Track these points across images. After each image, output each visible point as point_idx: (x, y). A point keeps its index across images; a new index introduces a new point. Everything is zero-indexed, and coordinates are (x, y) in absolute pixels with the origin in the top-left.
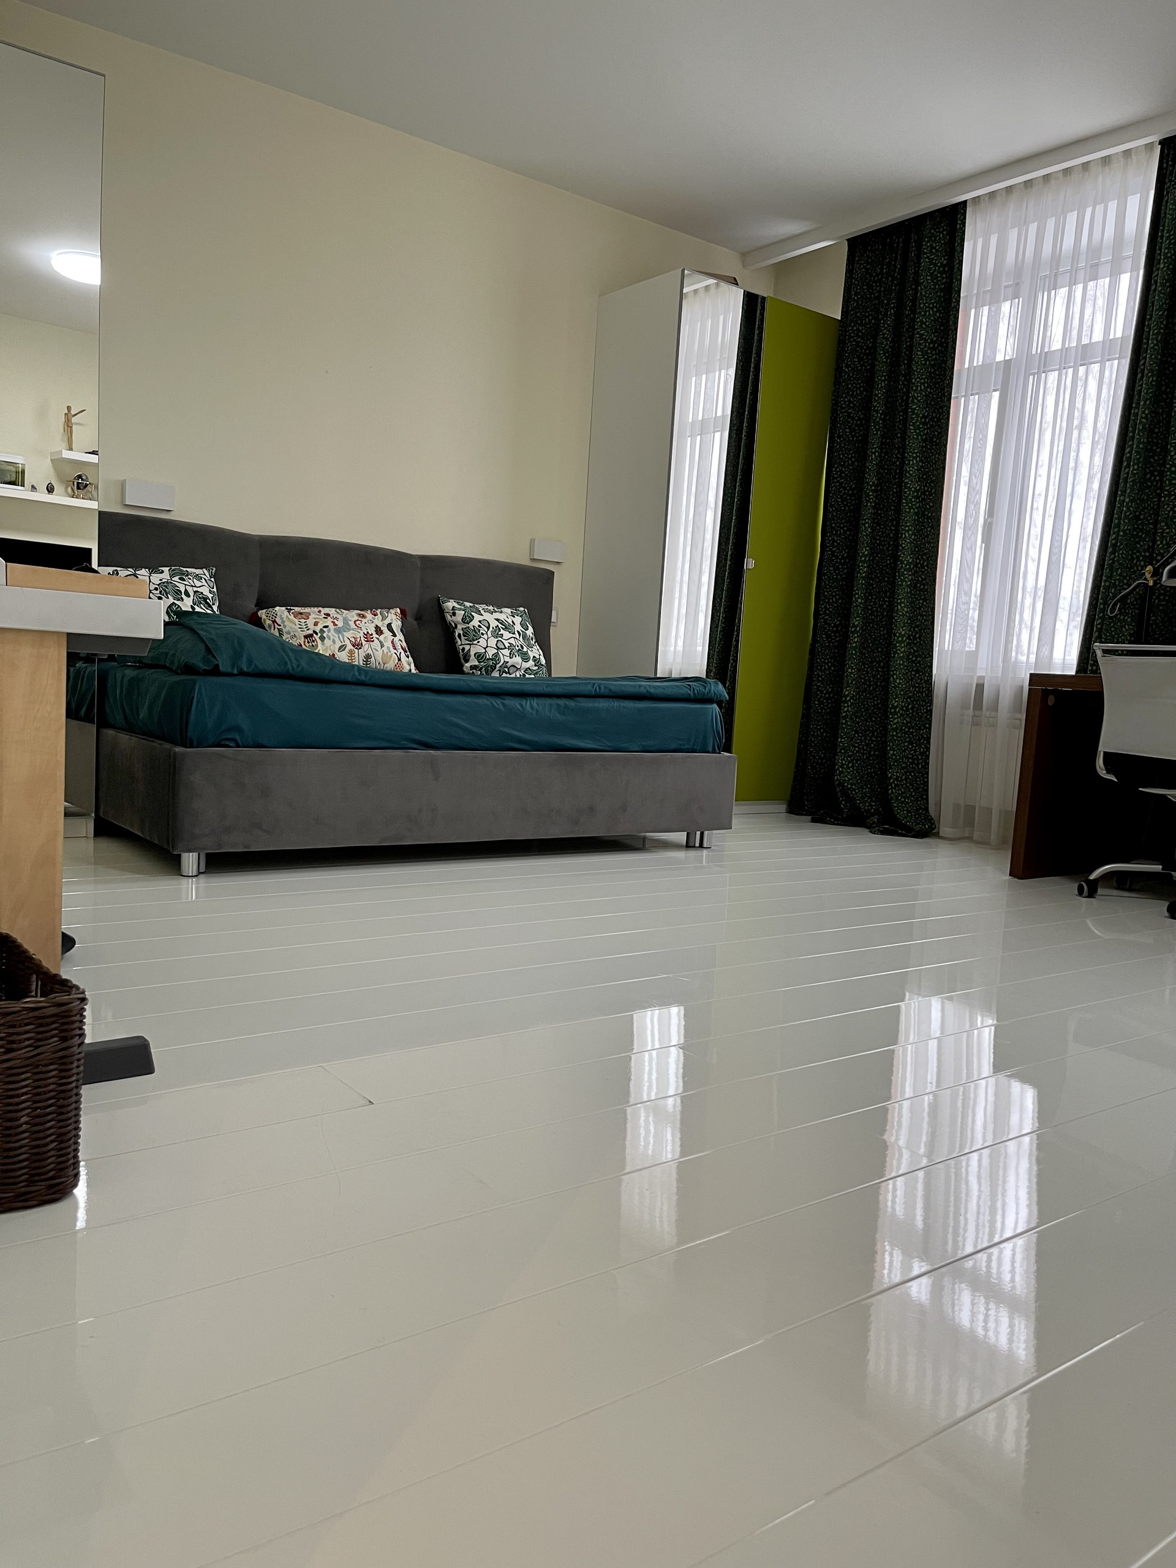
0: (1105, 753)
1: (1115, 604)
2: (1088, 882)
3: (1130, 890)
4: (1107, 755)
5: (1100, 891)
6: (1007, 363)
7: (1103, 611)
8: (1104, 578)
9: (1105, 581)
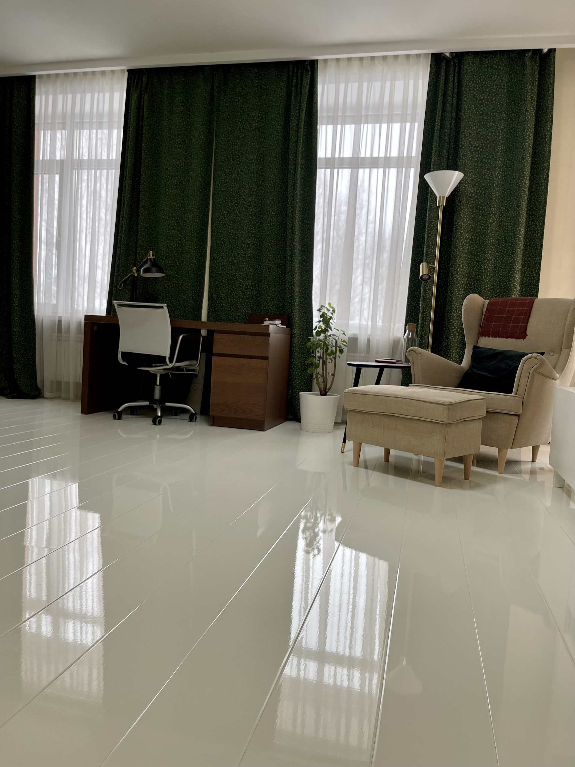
0: (122, 352)
1: (121, 284)
2: (118, 413)
3: (136, 414)
4: (123, 353)
5: (123, 416)
6: (62, 161)
7: (116, 286)
8: (116, 271)
9: (116, 273)
